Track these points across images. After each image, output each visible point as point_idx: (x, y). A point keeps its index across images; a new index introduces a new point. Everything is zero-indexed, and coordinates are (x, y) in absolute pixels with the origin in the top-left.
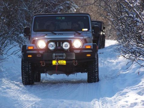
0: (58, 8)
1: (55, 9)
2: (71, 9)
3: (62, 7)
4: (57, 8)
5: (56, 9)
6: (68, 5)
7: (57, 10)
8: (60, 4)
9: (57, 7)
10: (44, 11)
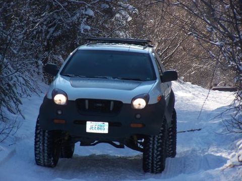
0: (82, 15)
1: (72, 16)
2: (118, 15)
3: (91, 13)
4: (78, 15)
5: (75, 18)
6: (108, 6)
7: (78, 19)
8: (85, 4)
9: (77, 11)
10: (45, 23)
